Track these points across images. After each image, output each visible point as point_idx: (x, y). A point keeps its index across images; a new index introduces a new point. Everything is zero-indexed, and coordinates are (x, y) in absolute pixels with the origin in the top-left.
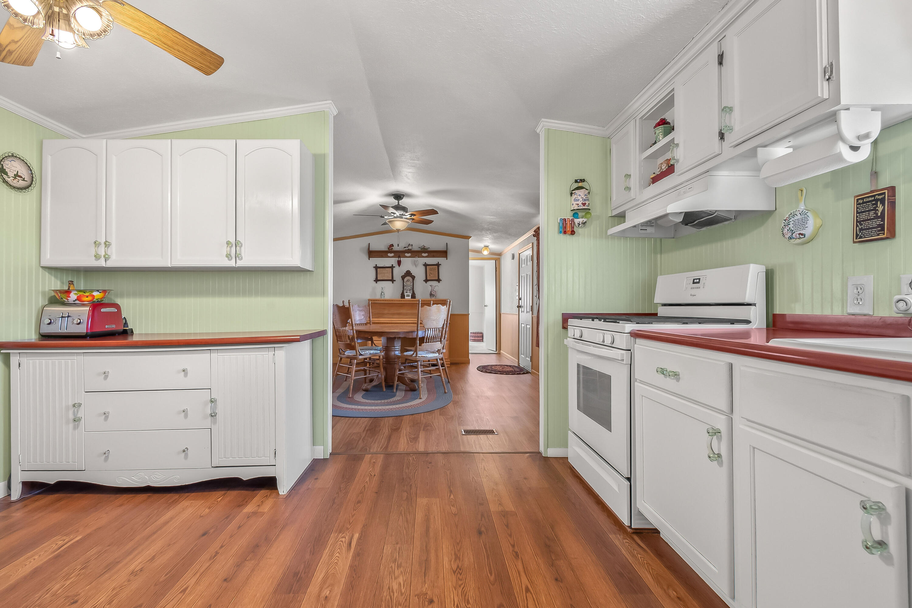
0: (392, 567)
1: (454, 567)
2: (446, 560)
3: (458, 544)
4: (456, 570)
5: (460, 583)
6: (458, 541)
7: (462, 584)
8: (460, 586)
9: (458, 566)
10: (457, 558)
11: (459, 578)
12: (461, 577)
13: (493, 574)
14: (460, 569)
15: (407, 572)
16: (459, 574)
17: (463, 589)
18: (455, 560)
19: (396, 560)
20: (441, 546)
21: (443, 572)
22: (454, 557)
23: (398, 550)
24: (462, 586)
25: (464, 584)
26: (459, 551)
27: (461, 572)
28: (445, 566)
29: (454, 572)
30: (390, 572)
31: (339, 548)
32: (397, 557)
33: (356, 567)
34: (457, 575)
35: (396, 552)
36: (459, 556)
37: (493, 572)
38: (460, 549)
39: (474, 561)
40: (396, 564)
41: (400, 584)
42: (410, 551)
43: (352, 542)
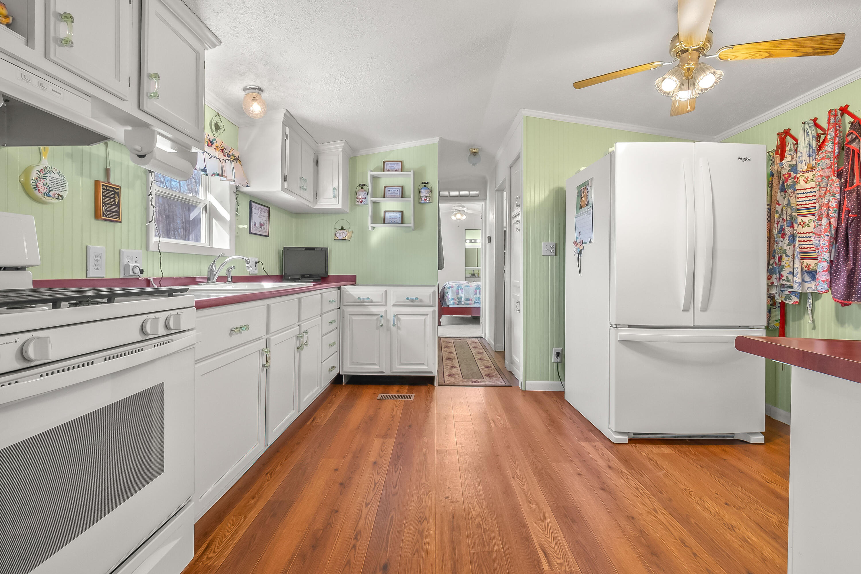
0: (486, 525)
1: (425, 523)
2: (432, 532)
3: (417, 551)
4: (423, 521)
5: (422, 510)
6: (416, 555)
7: (421, 509)
8: (423, 507)
9: (421, 524)
10: (421, 533)
11: (423, 514)
12: (421, 514)
13: (391, 516)
14: (420, 521)
15: (470, 520)
16: (422, 517)
17: (421, 506)
18: (423, 531)
19: (484, 532)
20: (437, 548)
21: (437, 519)
22: (424, 534)
23: (486, 544)
24: (421, 507)
25: (419, 509)
26: (418, 541)
27: (420, 519)
28: (434, 525)
29: (426, 519)
30: (486, 521)
31: (554, 548)
32: (483, 535)
33: (521, 526)
34: (424, 516)
35: (487, 541)
36: (419, 535)
37: (390, 518)
38: (416, 544)
39: (404, 529)
40: (482, 527)
41: (474, 510)
42: (471, 542)
43: (545, 557)
